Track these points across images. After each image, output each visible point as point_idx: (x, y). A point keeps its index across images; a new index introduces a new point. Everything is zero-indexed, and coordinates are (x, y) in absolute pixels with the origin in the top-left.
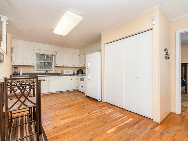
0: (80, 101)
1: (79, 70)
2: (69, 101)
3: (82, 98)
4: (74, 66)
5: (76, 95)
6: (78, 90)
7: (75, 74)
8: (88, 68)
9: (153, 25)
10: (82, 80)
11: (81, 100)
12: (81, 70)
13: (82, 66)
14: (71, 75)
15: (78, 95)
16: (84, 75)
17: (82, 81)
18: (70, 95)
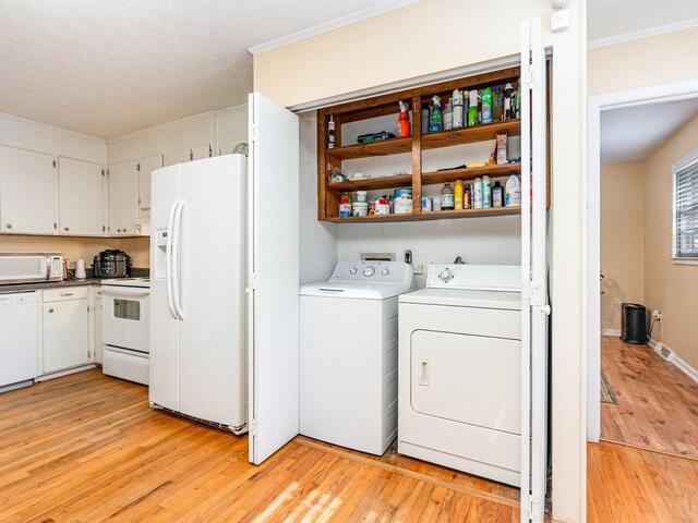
0: (109, 460)
1: (103, 254)
2: (23, 473)
3: (123, 432)
4: (71, 233)
5: (78, 413)
6: (99, 367)
7: (81, 274)
8: (163, 248)
9: (554, 31)
10: (126, 309)
11: (115, 452)
12: (116, 252)
13: (122, 234)
14: (48, 283)
15: (98, 409)
16: (138, 281)
17: (125, 316)
18: (34, 415)
